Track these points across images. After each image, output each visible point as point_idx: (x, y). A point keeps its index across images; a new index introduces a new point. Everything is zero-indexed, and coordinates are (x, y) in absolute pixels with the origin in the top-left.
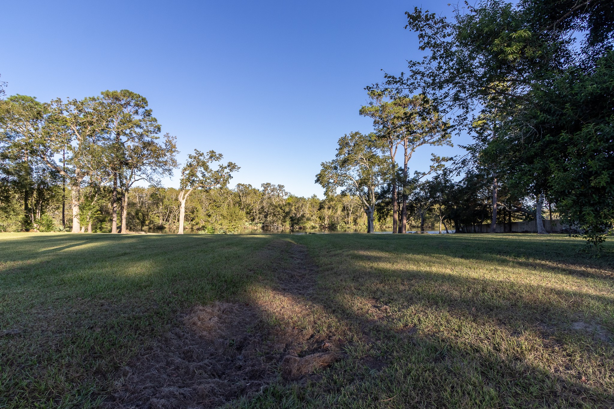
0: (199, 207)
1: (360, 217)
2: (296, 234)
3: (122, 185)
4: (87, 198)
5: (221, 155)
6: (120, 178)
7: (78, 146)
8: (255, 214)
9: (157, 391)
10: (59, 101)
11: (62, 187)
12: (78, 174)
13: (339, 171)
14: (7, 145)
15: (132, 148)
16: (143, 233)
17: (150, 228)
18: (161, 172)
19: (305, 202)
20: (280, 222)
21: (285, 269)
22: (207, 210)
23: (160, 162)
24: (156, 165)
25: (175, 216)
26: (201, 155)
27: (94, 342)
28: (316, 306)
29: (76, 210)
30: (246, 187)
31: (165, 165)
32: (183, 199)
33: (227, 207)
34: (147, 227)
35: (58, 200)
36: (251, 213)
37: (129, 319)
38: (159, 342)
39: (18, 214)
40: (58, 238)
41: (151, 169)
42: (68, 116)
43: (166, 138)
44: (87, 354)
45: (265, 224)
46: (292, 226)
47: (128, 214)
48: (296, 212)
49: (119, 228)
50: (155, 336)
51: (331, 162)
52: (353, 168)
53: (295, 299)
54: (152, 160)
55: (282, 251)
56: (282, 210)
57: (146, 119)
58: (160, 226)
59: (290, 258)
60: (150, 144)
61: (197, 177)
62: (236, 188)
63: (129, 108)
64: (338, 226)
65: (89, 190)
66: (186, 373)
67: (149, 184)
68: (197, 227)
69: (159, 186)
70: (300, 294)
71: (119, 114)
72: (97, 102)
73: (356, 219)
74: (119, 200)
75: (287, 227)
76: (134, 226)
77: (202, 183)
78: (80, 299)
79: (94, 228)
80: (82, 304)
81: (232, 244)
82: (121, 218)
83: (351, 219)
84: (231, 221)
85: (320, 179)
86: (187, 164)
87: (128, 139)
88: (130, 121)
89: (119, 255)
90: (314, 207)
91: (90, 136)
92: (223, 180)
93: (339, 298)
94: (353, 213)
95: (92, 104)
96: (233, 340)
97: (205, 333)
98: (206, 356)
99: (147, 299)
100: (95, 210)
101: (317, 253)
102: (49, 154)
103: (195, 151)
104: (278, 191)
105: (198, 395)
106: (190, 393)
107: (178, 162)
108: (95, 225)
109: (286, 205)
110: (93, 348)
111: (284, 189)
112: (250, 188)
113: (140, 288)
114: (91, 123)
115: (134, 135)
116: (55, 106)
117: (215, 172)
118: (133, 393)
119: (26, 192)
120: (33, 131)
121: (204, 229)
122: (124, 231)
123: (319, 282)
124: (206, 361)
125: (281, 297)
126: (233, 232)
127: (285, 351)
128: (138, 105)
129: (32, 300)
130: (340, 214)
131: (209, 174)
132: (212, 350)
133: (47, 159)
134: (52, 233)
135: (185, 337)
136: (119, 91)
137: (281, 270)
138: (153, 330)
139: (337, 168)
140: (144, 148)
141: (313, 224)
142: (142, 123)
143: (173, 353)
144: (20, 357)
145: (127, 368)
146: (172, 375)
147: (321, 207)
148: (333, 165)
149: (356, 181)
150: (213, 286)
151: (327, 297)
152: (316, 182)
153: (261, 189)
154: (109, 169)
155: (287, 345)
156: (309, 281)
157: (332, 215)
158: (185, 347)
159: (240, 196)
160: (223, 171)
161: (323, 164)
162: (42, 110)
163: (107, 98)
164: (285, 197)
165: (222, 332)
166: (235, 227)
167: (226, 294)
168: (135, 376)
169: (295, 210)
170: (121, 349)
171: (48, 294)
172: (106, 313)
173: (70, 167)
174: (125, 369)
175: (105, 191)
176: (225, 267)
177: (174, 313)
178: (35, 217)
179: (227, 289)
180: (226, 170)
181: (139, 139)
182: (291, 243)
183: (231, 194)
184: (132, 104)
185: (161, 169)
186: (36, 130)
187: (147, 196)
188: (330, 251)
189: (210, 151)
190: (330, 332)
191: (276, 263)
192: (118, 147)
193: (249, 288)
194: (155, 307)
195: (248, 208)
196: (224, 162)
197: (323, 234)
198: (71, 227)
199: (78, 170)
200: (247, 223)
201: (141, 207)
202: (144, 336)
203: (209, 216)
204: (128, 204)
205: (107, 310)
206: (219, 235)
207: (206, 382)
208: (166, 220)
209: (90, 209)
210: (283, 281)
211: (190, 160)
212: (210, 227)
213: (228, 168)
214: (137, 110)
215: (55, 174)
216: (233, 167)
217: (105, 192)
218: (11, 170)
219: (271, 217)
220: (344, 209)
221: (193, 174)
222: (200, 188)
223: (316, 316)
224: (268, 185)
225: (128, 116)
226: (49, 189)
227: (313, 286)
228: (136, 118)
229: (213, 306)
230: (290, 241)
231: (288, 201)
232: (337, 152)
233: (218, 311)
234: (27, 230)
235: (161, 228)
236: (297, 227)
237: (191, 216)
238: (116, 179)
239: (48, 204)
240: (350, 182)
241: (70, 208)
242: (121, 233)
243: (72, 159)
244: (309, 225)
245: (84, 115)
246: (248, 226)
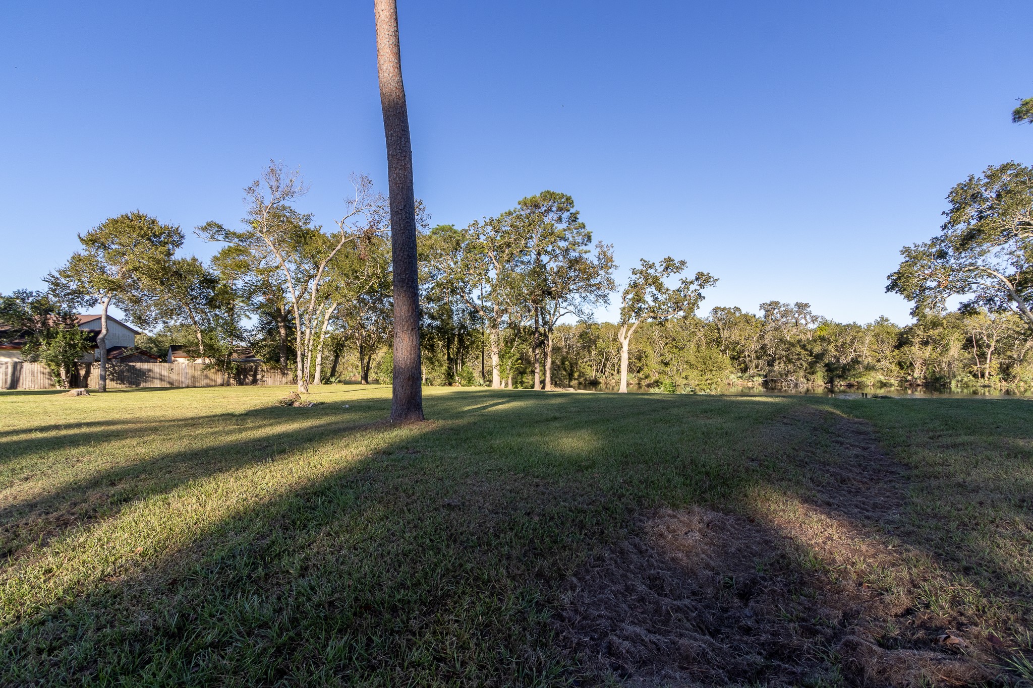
0: (649, 350)
1: (1021, 361)
2: (842, 397)
3: (545, 323)
4: (507, 342)
5: (683, 263)
6: (542, 314)
7: (496, 277)
8: (748, 359)
9: (616, 625)
10: (476, 224)
11: (481, 331)
12: (497, 313)
13: (952, 261)
14: (431, 286)
15: (556, 270)
16: (572, 390)
17: (580, 383)
18: (593, 300)
19: (861, 334)
20: (802, 373)
21: (825, 464)
22: (662, 355)
23: (591, 286)
24: (586, 290)
25: (613, 365)
26: (650, 267)
27: (533, 534)
28: (913, 552)
29: (495, 359)
30: (729, 312)
31: (599, 288)
32: (625, 338)
33: (695, 349)
34: (576, 381)
35: (477, 347)
36: (739, 357)
37: (571, 510)
38: (612, 552)
39: (441, 366)
40: (480, 394)
41: (580, 296)
42: (485, 240)
43: (599, 249)
44: (527, 547)
45: (769, 378)
46: (831, 381)
47: (553, 363)
48: (837, 354)
49: (543, 382)
50: (606, 543)
51: (929, 243)
52: (998, 248)
53: (857, 526)
54: (581, 284)
55: (815, 429)
56: (806, 350)
57: (572, 227)
58: (593, 380)
59: (834, 444)
60: (577, 261)
61: (645, 302)
62: (711, 315)
63: (551, 215)
64: (953, 383)
65: (509, 332)
66: (656, 611)
67: (578, 319)
68: (647, 382)
69: (591, 321)
70: (868, 518)
71: (539, 226)
72: (514, 215)
73: (1009, 366)
74: (541, 344)
75: (819, 383)
76: (560, 380)
77: (653, 311)
78: (512, 473)
79: (515, 383)
80: (515, 481)
81: (711, 411)
82: (545, 369)
83: (992, 365)
84: (703, 373)
85: (897, 283)
86: (630, 284)
87: (551, 259)
88: (553, 233)
89: (548, 420)
90: (883, 342)
91: (508, 261)
92: (688, 304)
93: (979, 543)
94: (997, 352)
95: (509, 220)
96: (731, 578)
97: (680, 555)
98: (686, 593)
99: (590, 485)
100: (515, 358)
101: (902, 439)
102: (467, 290)
103: (641, 263)
104: (796, 315)
105: (680, 654)
106: (667, 646)
107: (617, 283)
108: (515, 378)
109: (815, 341)
110: (532, 541)
111: (809, 309)
112: (738, 314)
113: (580, 469)
114: (508, 245)
115: (558, 252)
116: (472, 232)
117: (674, 291)
118: (584, 618)
119: (448, 338)
120: (453, 266)
121: (658, 386)
122: (549, 387)
123: (915, 500)
124: (687, 602)
125: (823, 517)
126: (708, 390)
127: (842, 624)
128: (560, 209)
129: (466, 468)
130: (956, 355)
131: (664, 296)
132: (694, 585)
133: (466, 297)
134: (472, 388)
135: (649, 553)
136: (538, 195)
137: (817, 466)
138: (602, 533)
139: (946, 253)
140: (570, 268)
141: (882, 378)
142: (567, 233)
143: (633, 574)
144: (461, 533)
145: (574, 580)
146: (635, 607)
147: (903, 340)
148: (934, 250)
149: (1008, 277)
150: (686, 479)
151: (941, 534)
152: (888, 290)
153: (760, 314)
154: (530, 304)
155: (845, 615)
156: (888, 494)
157: (933, 356)
158: (650, 570)
159: (718, 329)
160: (688, 289)
161: (906, 251)
162: (461, 238)
163: (525, 208)
164: (811, 326)
165: (709, 560)
166: (712, 383)
167: (709, 496)
168: (585, 594)
169: (836, 350)
170: (565, 550)
171: (480, 463)
172: (542, 497)
173: (488, 304)
174: (573, 581)
175: (525, 332)
176: (704, 450)
177: (629, 514)
178: (456, 368)
179: (711, 487)
180: (693, 287)
181: (564, 256)
182: (832, 413)
183: (703, 327)
184: (554, 209)
185: (593, 296)
186: (456, 263)
187: (574, 336)
188: (939, 436)
189: (665, 259)
190: (962, 614)
191: (804, 450)
192: (539, 270)
193: (753, 492)
194: (603, 499)
195: (734, 349)
196: (689, 274)
197: (909, 399)
198: (491, 381)
199: (496, 308)
200: (732, 376)
201: (567, 353)
202: (591, 539)
203: (667, 364)
204: (553, 349)
205: (543, 494)
206: (685, 395)
207: (691, 636)
208: (602, 372)
209: (510, 358)
210: (823, 487)
211: (634, 277)
212: (667, 381)
213: (696, 283)
214: (560, 216)
215: (473, 314)
216: (706, 279)
217: (525, 334)
218: (435, 315)
219: (782, 365)
220: (969, 343)
221: (639, 299)
222: (650, 320)
223: (914, 570)
224: (774, 305)
225: (549, 227)
226: (469, 334)
227: (898, 505)
228: (560, 227)
229: (689, 513)
230: (830, 409)
231: (818, 333)
232: (946, 219)
233: (699, 523)
234: (450, 384)
235: (594, 383)
236: (841, 384)
237: (637, 365)
238: (537, 316)
239: (468, 352)
240: (988, 282)
241: (490, 357)
242: (546, 390)
243: (490, 294)
244: (872, 380)
245: (501, 236)
246: (736, 380)
